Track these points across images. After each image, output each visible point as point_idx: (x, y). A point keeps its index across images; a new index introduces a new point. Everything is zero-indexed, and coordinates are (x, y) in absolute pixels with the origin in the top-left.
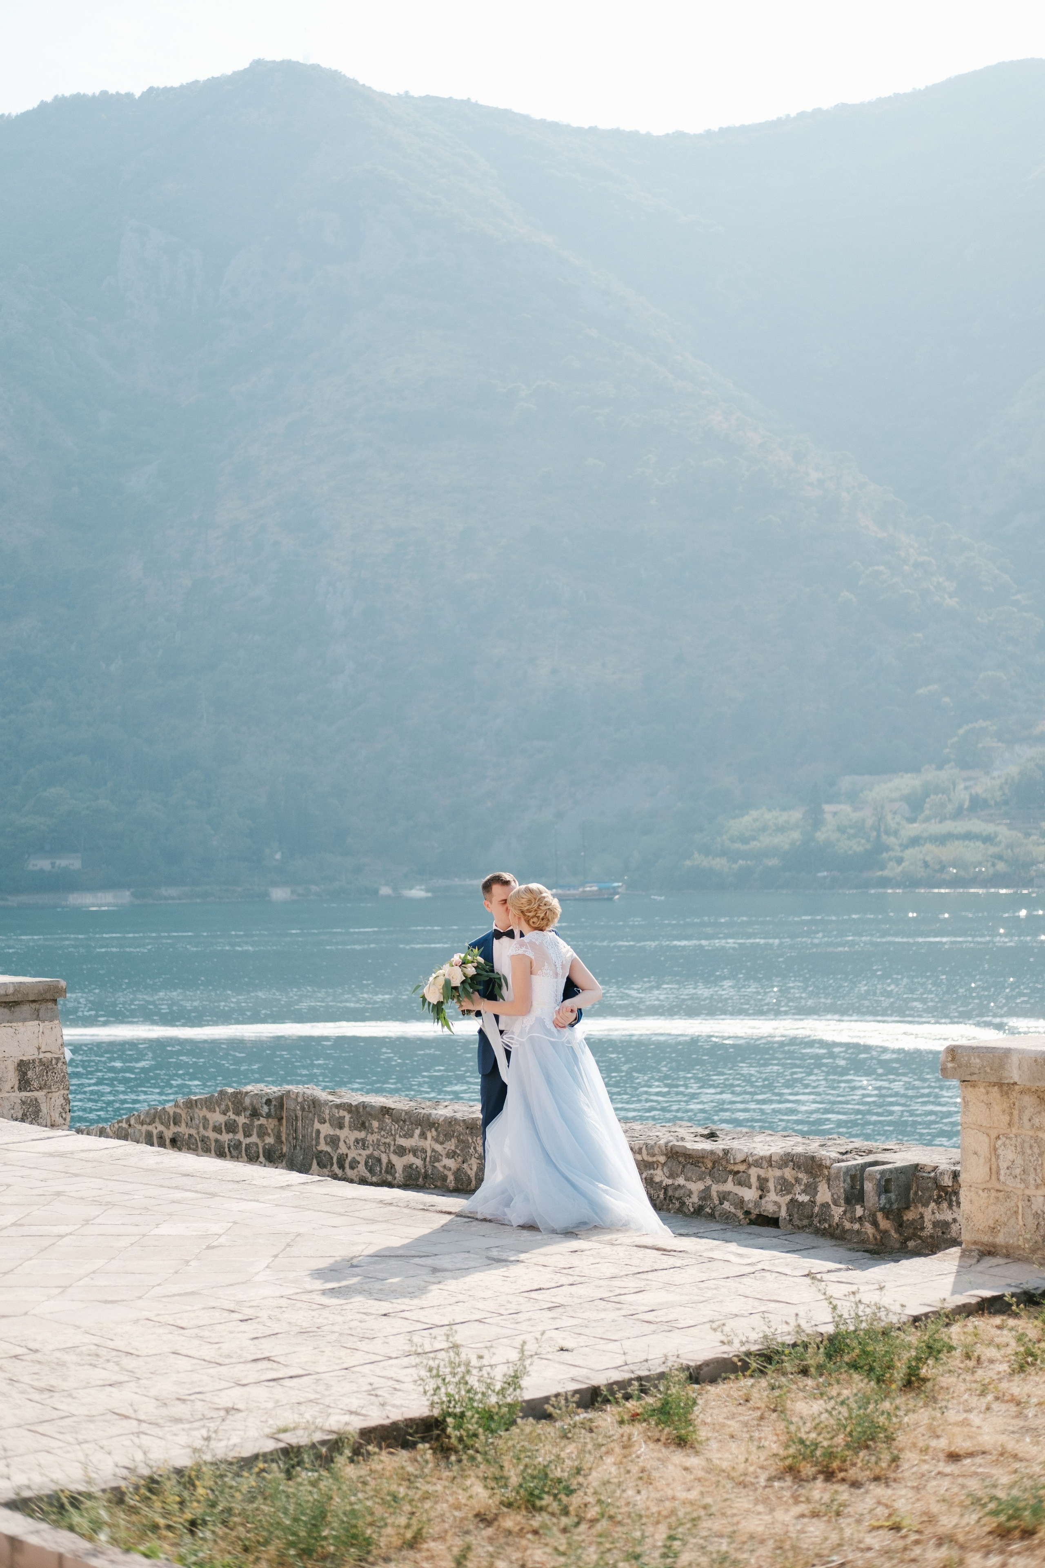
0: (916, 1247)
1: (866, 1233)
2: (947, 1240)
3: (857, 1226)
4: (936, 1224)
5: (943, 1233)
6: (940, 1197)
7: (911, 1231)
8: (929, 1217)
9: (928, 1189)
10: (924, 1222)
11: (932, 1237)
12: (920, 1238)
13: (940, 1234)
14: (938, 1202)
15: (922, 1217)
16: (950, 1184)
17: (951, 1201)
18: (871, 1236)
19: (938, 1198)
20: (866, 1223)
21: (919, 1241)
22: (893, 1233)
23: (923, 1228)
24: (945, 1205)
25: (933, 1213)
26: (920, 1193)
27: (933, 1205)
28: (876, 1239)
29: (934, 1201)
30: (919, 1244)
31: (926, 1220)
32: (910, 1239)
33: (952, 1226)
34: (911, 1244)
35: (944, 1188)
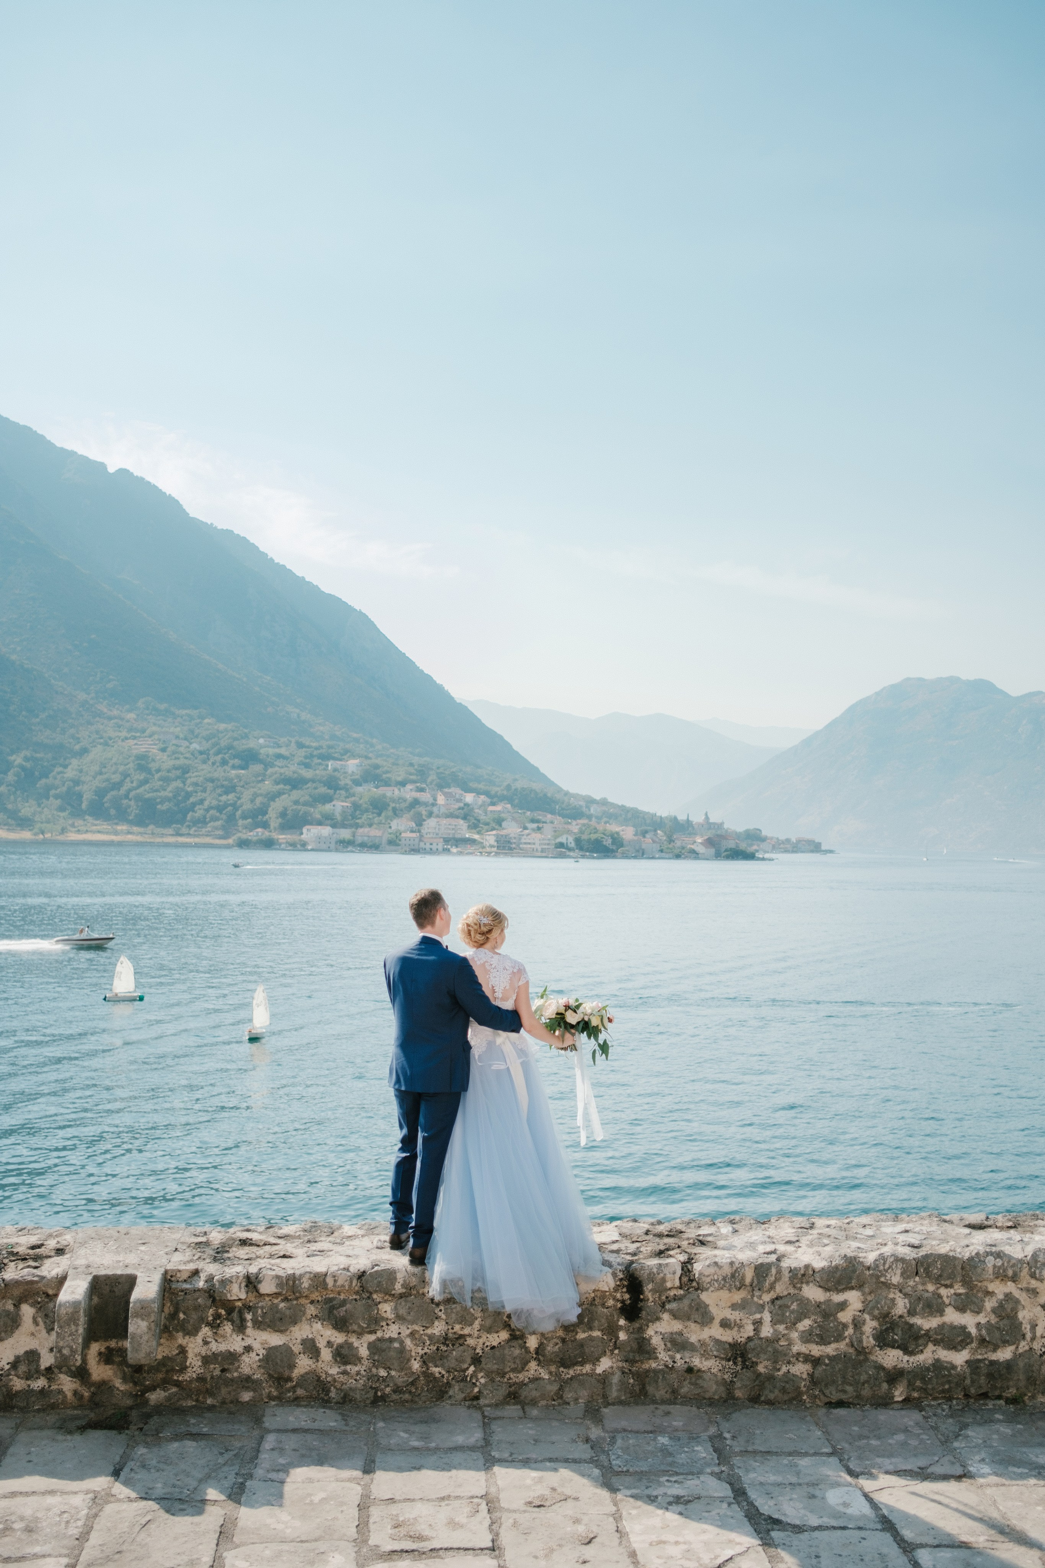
0: (168, 1399)
1: (60, 1392)
2: (232, 1380)
3: (40, 1383)
4: (206, 1360)
5: (223, 1371)
6: (217, 1316)
7: (160, 1376)
8: (197, 1350)
9: (197, 1308)
10: (186, 1358)
11: (201, 1379)
12: (178, 1384)
13: (217, 1372)
14: (215, 1325)
15: (183, 1351)
16: (243, 1296)
17: (243, 1320)
18: (69, 1395)
19: (215, 1319)
20: (62, 1376)
21: (174, 1389)
22: (118, 1383)
23: (184, 1369)
24: (228, 1328)
25: (206, 1343)
26: (182, 1316)
27: (205, 1331)
28: (82, 1397)
29: (208, 1324)
30: (175, 1394)
31: (190, 1355)
32: (153, 1388)
33: (245, 1359)
34: (155, 1397)
35: (229, 1306)
